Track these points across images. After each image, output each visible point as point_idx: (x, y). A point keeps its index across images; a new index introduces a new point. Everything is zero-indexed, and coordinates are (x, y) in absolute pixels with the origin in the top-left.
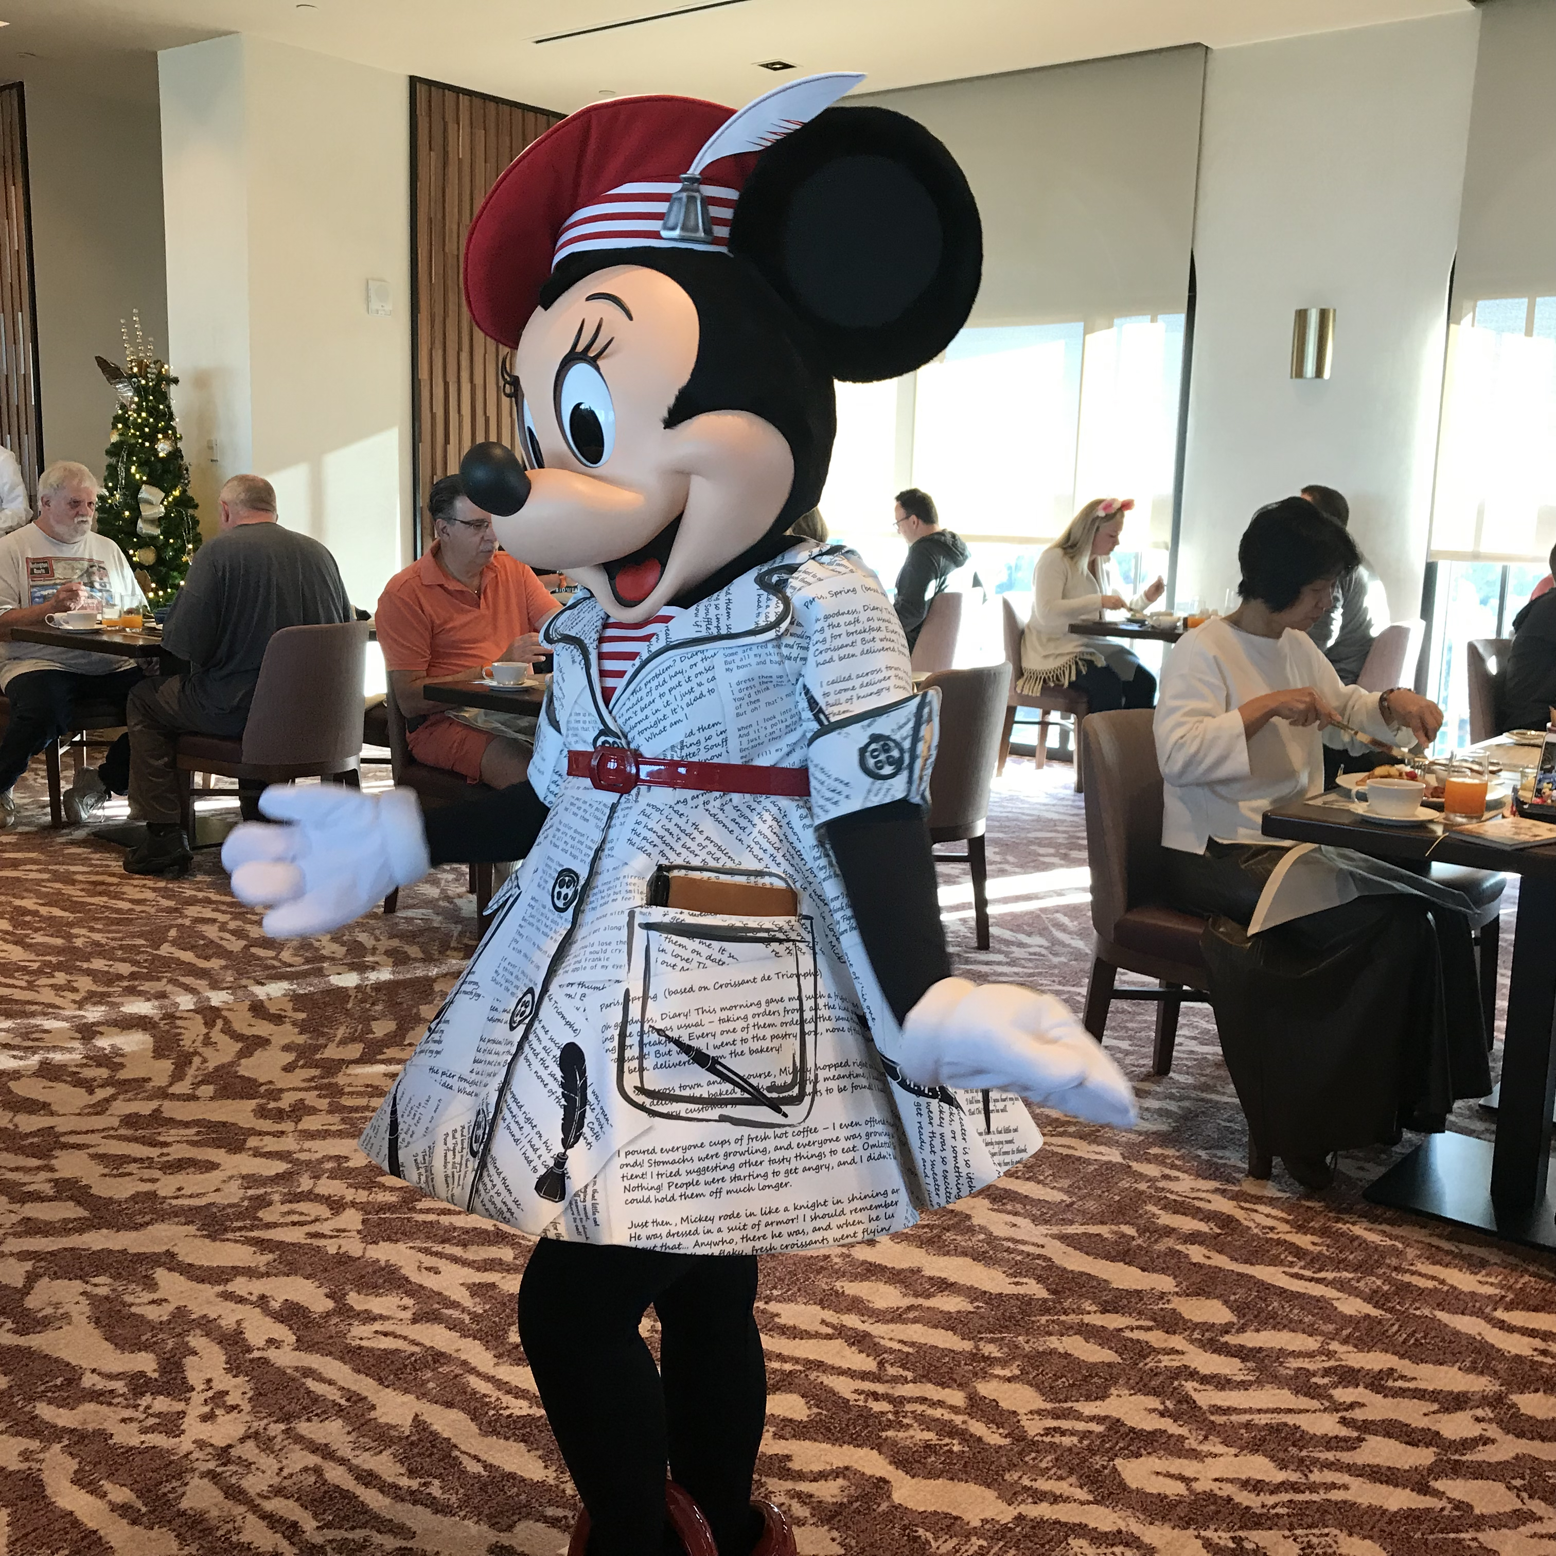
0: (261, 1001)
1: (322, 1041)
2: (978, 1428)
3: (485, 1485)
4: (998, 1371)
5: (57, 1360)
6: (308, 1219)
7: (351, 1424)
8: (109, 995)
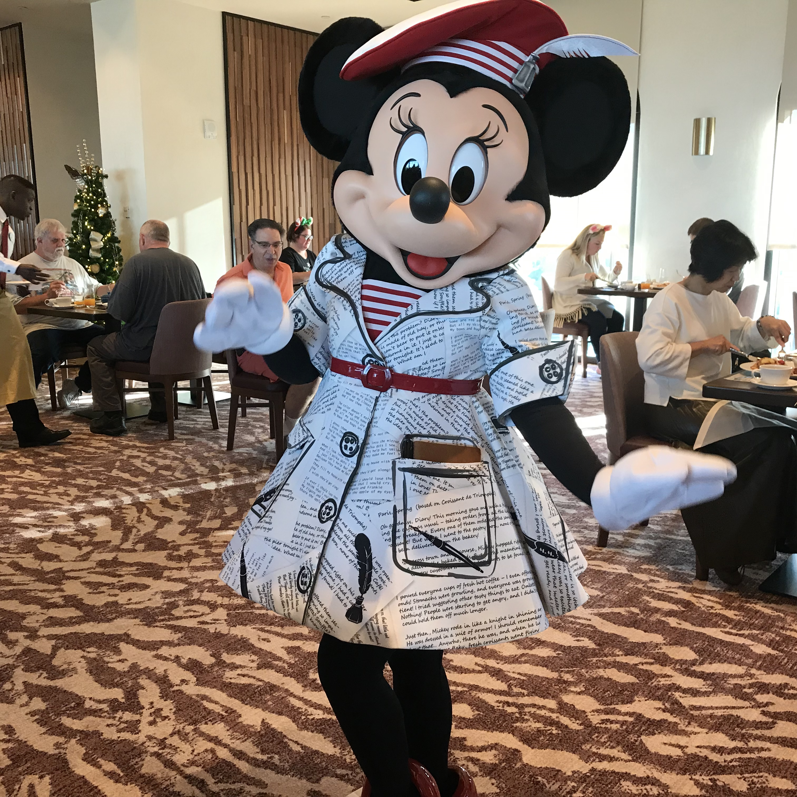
0: (166, 499)
1: (199, 519)
2: (565, 720)
3: (303, 757)
4: (573, 689)
5: (71, 693)
6: (198, 614)
7: (229, 725)
8: (87, 497)
